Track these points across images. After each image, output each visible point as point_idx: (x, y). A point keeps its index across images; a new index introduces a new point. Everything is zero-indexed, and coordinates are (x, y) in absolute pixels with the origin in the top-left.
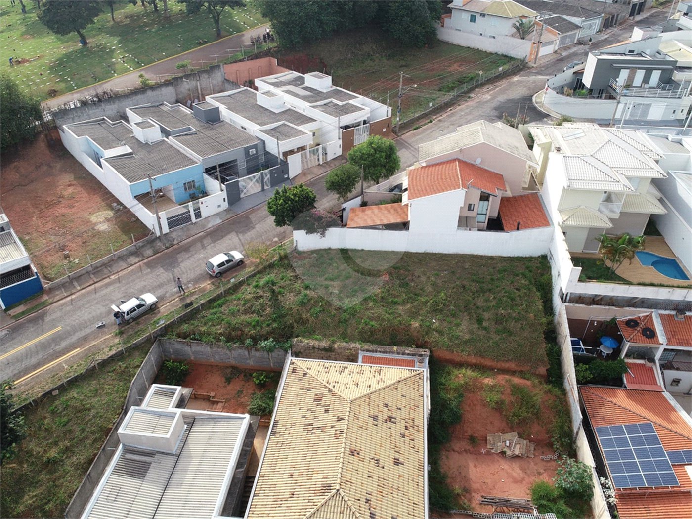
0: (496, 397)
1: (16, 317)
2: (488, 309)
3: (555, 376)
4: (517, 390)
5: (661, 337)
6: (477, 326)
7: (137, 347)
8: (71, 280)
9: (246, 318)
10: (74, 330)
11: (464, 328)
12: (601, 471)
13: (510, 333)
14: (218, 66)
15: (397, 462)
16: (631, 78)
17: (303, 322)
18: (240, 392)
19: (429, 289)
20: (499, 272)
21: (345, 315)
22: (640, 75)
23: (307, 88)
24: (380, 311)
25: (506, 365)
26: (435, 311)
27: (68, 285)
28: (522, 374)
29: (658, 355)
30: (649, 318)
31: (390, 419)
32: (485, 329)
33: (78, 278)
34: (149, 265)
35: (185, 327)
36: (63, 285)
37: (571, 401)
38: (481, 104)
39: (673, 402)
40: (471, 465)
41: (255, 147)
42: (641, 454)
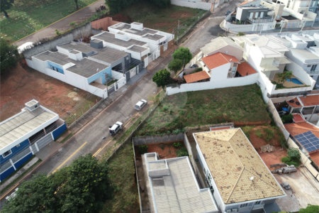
0: (260, 133)
1: (62, 142)
2: (246, 105)
3: (273, 123)
4: (265, 130)
5: (302, 104)
6: (245, 111)
7: (126, 143)
8: (77, 123)
9: (163, 123)
10: (93, 142)
11: (241, 113)
12: (301, 148)
13: (256, 111)
14: (88, 23)
16: (254, 16)
17: (185, 121)
19: (224, 101)
20: (245, 91)
21: (200, 116)
22: (257, 14)
23: (133, 29)
24: (211, 112)
25: (257, 123)
26: (229, 109)
27: (77, 125)
28: (264, 124)
29: (301, 110)
30: (296, 98)
31: (242, 145)
33: (79, 121)
34: (107, 111)
35: (141, 132)
36: (74, 126)
37: (283, 130)
38: (202, 30)
39: (311, 124)
41: (127, 56)
42: (311, 140)
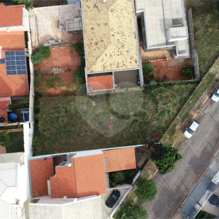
6: (68, 108)
9: (167, 94)
11: (73, 107)
12: (28, 58)
13: (53, 108)
15: (93, 29)
18: (158, 72)
31: (97, 44)
32: (64, 108)
40: (70, 62)
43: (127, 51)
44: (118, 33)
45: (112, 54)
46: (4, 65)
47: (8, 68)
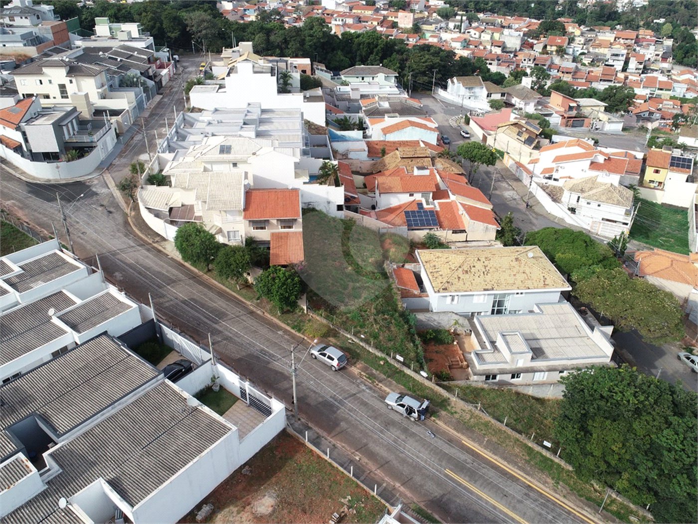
16: (68, 131)
22: (70, 125)
42: (421, 216)
43: (459, 278)
44: (485, 267)
45: (450, 263)
46: (417, 209)
47: (413, 212)
